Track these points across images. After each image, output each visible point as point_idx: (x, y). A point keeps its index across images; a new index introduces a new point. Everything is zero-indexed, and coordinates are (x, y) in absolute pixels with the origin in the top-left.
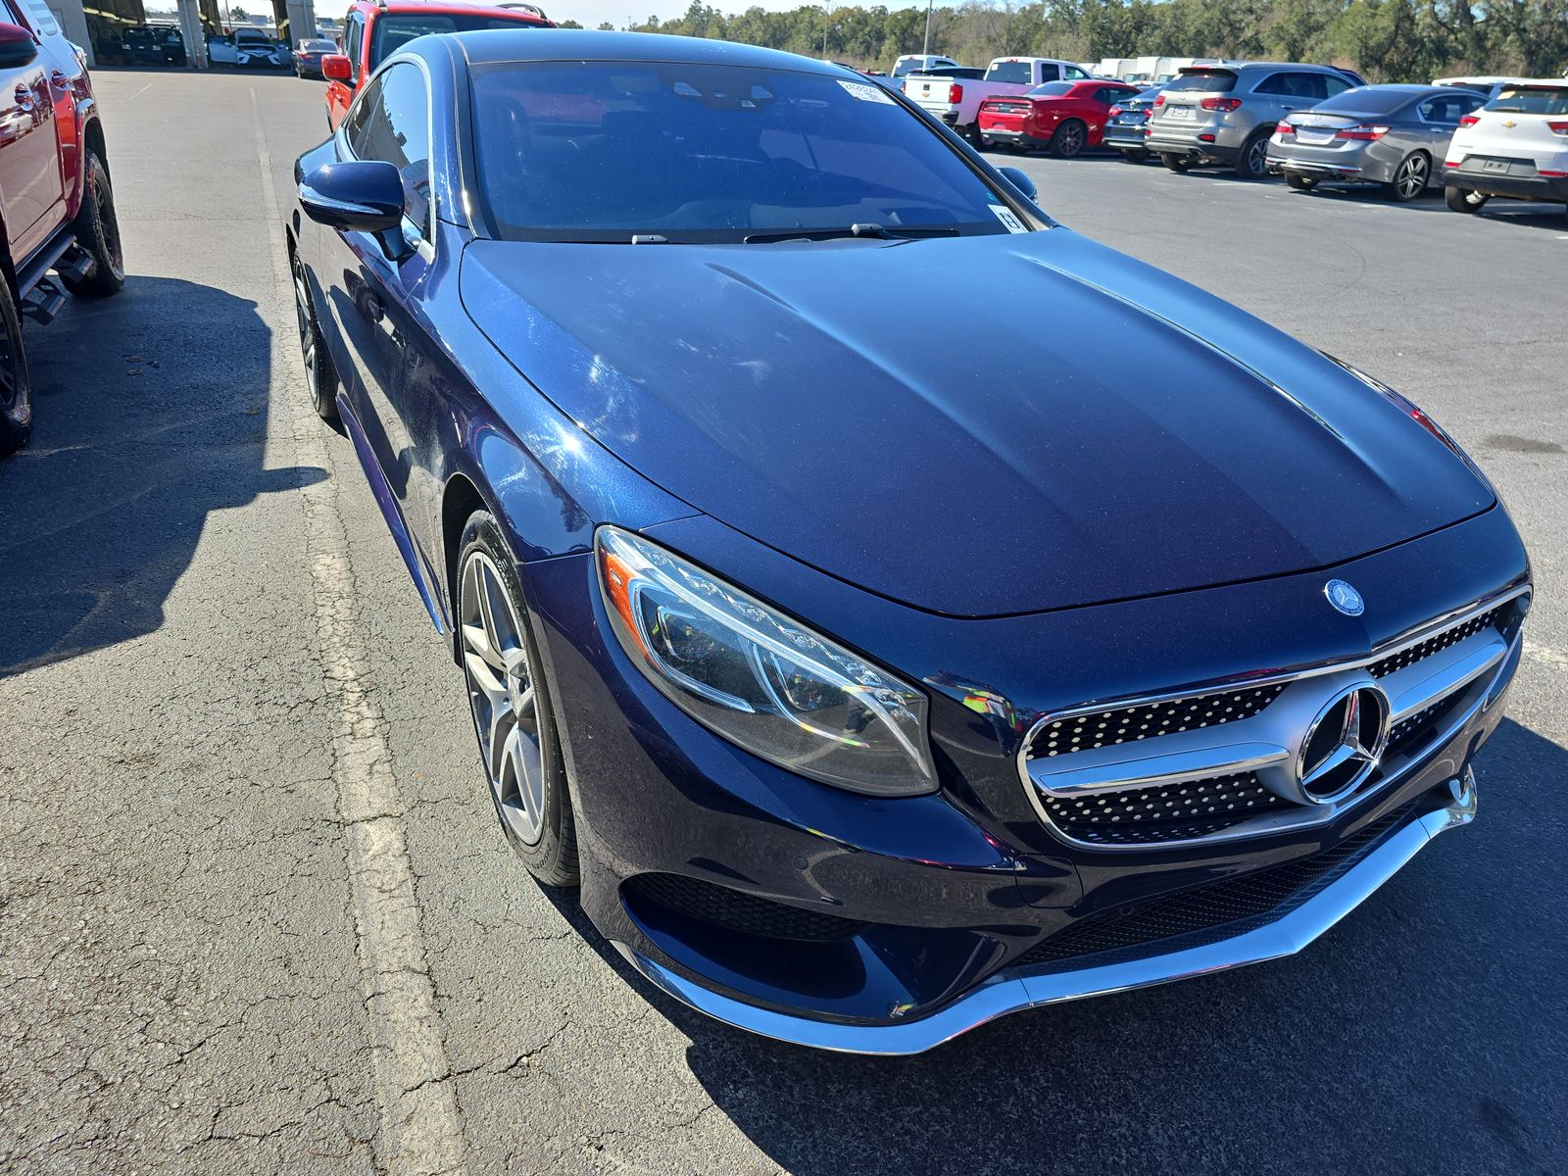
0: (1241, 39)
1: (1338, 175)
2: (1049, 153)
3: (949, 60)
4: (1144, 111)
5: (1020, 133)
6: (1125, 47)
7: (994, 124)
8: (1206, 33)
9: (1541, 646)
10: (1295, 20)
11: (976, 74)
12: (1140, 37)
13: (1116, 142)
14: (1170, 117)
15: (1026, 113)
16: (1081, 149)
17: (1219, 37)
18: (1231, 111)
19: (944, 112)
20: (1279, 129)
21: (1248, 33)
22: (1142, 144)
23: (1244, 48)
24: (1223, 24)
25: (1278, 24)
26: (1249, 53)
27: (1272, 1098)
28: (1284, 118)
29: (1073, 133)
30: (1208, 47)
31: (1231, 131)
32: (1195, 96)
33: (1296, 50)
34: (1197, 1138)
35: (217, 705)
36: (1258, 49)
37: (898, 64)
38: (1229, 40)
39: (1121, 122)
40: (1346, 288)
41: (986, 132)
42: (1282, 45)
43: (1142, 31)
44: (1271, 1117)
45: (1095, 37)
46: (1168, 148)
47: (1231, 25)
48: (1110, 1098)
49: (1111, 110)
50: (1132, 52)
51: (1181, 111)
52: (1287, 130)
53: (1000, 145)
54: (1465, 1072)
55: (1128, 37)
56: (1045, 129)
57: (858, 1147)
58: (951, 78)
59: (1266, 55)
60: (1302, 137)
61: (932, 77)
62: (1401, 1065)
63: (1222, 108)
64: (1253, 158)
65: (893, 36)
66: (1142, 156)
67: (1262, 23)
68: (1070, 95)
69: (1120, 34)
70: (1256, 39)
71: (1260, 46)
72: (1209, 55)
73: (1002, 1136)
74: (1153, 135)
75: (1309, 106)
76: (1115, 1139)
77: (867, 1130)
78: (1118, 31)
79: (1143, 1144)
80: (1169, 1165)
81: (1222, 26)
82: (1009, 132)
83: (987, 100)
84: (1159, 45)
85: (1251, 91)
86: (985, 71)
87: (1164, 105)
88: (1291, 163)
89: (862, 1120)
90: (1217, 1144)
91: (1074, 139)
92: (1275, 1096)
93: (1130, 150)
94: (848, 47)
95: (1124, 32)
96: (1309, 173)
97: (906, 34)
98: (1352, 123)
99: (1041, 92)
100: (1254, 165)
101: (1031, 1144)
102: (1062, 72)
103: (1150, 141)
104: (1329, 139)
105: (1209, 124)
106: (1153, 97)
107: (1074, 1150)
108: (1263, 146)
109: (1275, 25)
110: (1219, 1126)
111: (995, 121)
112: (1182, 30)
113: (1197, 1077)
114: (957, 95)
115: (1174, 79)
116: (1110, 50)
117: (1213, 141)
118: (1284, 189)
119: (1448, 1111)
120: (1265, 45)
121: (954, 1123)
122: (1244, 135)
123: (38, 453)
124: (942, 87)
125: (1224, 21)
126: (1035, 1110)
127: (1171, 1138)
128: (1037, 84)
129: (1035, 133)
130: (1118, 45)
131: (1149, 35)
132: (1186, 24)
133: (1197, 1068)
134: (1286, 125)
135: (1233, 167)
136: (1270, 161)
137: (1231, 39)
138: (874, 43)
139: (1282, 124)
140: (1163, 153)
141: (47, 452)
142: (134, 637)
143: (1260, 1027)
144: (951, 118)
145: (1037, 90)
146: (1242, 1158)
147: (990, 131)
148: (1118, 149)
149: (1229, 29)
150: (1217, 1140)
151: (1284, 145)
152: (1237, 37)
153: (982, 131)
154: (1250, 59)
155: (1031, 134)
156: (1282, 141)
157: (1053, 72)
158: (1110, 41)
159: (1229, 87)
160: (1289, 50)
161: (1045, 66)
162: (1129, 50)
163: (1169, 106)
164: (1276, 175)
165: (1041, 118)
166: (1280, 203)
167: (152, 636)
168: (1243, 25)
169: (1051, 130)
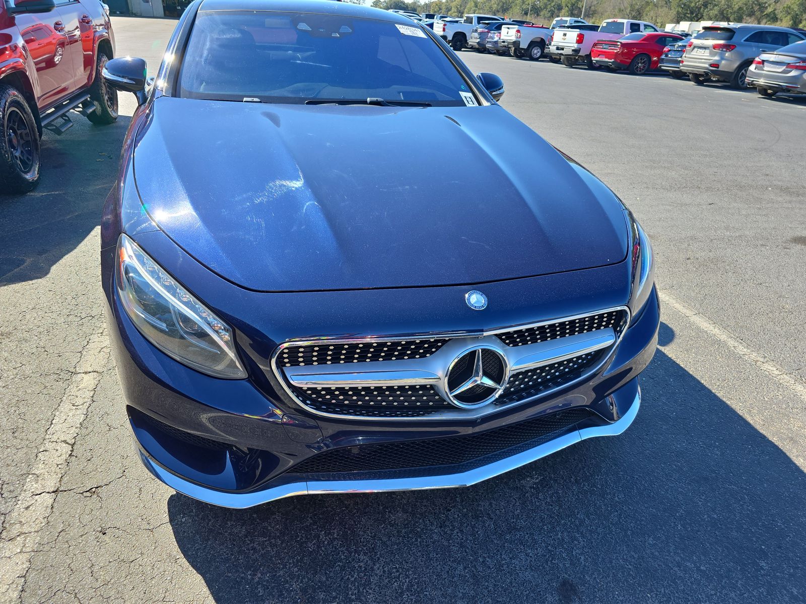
0: (765, 13)
1: (786, 89)
2: (628, 72)
3: (582, 21)
4: (682, 50)
5: (613, 60)
6: (697, 15)
7: (599, 55)
8: (745, 9)
9: (753, 351)
10: (798, 3)
11: (594, 28)
12: (706, 11)
13: (665, 67)
14: (695, 54)
15: (617, 50)
16: (646, 71)
17: (752, 12)
18: (730, 51)
19: (573, 48)
20: (755, 62)
21: (770, 10)
22: (678, 68)
23: (766, 18)
24: (756, 4)
25: (787, 5)
26: (769, 21)
27: (450, 560)
28: (758, 55)
29: (642, 61)
30: (745, 17)
31: (729, 62)
32: (710, 42)
33: (797, 21)
34: (398, 574)
35: (50, 314)
36: (774, 18)
37: (554, 22)
38: (758, 13)
39: (669, 56)
40: (760, 151)
41: (594, 59)
42: (789, 17)
43: (707, 7)
44: (443, 569)
45: (680, 10)
46: (692, 70)
47: (760, 5)
48: (365, 548)
49: (665, 49)
50: (701, 18)
51: (701, 50)
52: (759, 63)
53: (603, 67)
54: (564, 565)
55: (699, 10)
56: (627, 59)
57: (225, 552)
58: (578, 30)
59: (779, 22)
60: (767, 67)
61: (570, 29)
62: (531, 555)
63: (724, 50)
64: (741, 78)
65: (567, 8)
66: (680, 75)
67: (778, 4)
68: (643, 40)
69: (694, 9)
70: (774, 13)
71: (776, 17)
72: (745, 21)
73: (299, 558)
74: (684, 63)
75: (774, 49)
76: (355, 567)
77: (234, 545)
78: (694, 7)
79: (368, 572)
80: (375, 584)
81: (754, 6)
82: (607, 60)
83: (596, 42)
84: (716, 15)
85: (742, 41)
86: (599, 27)
87: (692, 47)
88: (762, 82)
89: (234, 540)
90: (406, 578)
91: (643, 65)
92: (451, 559)
93: (674, 71)
94: (542, 13)
95: (697, 7)
96: (771, 88)
97: (574, 7)
98: (796, 60)
99: (627, 38)
100: (741, 82)
101: (311, 563)
102: (642, 28)
103: (682, 66)
104: (781, 69)
105: (717, 58)
106: (687, 42)
107: (331, 569)
108: (746, 71)
109: (785, 6)
110: (413, 570)
111: (600, 53)
112: (731, 7)
113: (417, 544)
114: (580, 39)
115: (699, 33)
116: (688, 17)
117: (718, 68)
118: (756, 96)
119: (542, 582)
120: (779, 16)
121: (279, 548)
122: (736, 65)
123: (37, 194)
124: (573, 35)
125: (756, 2)
126: (323, 548)
127: (384, 572)
128: (627, 34)
129: (621, 61)
130: (693, 14)
131: (711, 10)
132: (734, 3)
133: (419, 540)
134: (759, 60)
135: (729, 82)
136: (748, 80)
137: (759, 13)
138: (556, 11)
139: (757, 59)
140: (690, 73)
141: (41, 194)
142: (31, 280)
143: (465, 525)
144: (576, 51)
145: (627, 37)
146: (416, 587)
147: (597, 59)
148: (667, 71)
149: (758, 7)
150: (407, 576)
151: (756, 71)
152: (762, 12)
153: (593, 59)
154: (769, 24)
155: (619, 61)
156: (755, 69)
157: (636, 28)
158: (688, 12)
159: (730, 38)
160: (793, 20)
161: (632, 25)
162: (699, 17)
163: (695, 47)
164: (752, 88)
165: (626, 53)
166: (750, 103)
167: (40, 280)
168: (767, 5)
169: (630, 59)
